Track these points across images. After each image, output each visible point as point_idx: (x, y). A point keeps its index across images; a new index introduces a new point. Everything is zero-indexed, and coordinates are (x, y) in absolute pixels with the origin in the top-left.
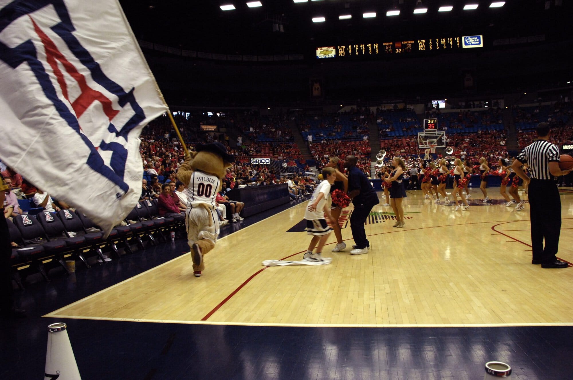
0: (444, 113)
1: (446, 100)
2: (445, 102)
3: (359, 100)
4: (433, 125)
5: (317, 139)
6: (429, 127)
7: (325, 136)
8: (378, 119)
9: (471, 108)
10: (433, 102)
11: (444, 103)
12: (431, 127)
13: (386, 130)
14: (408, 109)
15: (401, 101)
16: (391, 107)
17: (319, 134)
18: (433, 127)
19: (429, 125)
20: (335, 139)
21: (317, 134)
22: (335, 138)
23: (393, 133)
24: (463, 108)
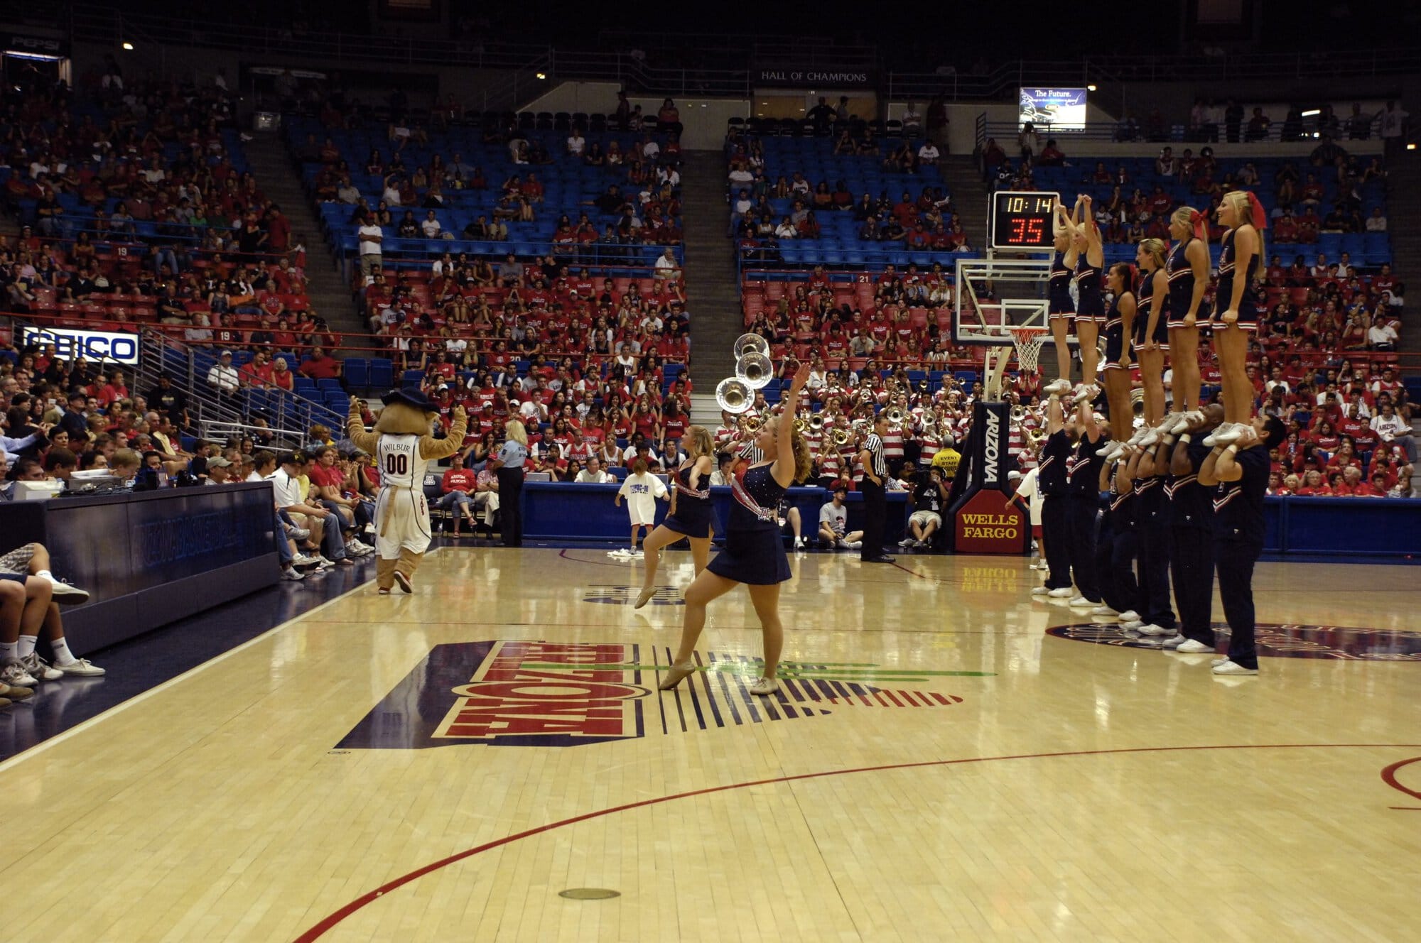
0: (1076, 161)
1: (1092, 88)
2: (1091, 99)
3: (638, 54)
4: (1036, 226)
5: (406, 246)
6: (1017, 235)
7: (449, 236)
8: (736, 168)
9: (1215, 140)
10: (1023, 93)
11: (1083, 108)
12: (1027, 235)
13: (775, 227)
14: (894, 123)
15: (862, 78)
16: (801, 105)
17: (418, 225)
18: (1034, 235)
19: (1018, 226)
20: (503, 259)
21: (404, 222)
22: (501, 252)
23: (808, 246)
24: (1184, 141)
